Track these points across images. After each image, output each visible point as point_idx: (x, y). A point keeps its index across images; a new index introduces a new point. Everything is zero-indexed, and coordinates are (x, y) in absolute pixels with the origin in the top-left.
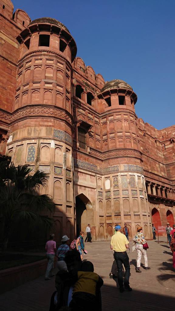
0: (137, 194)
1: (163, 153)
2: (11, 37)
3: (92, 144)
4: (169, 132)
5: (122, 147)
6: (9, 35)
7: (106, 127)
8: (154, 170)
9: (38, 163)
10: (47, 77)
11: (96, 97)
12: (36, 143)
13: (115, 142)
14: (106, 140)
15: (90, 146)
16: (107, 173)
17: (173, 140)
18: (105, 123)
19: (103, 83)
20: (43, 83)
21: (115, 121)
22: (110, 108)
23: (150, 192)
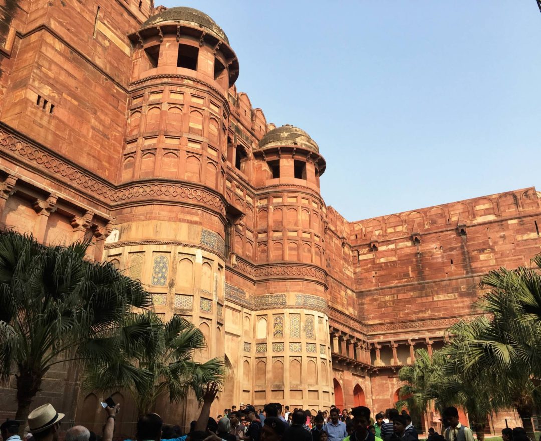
0: (315, 351)
1: (353, 268)
2: (120, 32)
3: (239, 248)
4: (369, 230)
5: (295, 260)
6: (116, 30)
7: (267, 217)
8: (337, 303)
9: (174, 290)
10: (193, 128)
11: (251, 155)
12: (170, 252)
13: (282, 249)
14: (265, 243)
15: (235, 252)
16: (262, 307)
17: (374, 245)
18: (265, 209)
19: (263, 127)
20: (184, 140)
21: (285, 209)
22: (275, 181)
23: (336, 351)
